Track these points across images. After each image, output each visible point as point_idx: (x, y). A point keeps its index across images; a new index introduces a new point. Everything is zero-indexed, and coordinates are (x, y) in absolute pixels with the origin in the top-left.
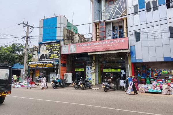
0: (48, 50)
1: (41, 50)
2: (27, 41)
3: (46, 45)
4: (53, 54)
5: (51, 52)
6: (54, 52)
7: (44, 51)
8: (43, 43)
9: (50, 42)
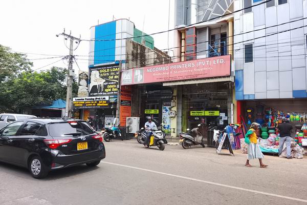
0: (103, 77)
1: (93, 78)
2: (71, 62)
3: (99, 70)
4: (110, 85)
5: (107, 81)
6: (111, 82)
7: (96, 80)
8: (95, 66)
9: (105, 64)
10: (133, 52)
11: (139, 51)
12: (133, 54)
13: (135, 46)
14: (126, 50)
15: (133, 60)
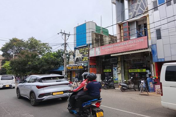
0: (81, 53)
1: (76, 54)
2: (65, 47)
3: (79, 50)
4: (85, 57)
5: (83, 55)
6: (85, 55)
7: (78, 55)
8: (77, 47)
9: (82, 46)
10: (95, 39)
11: (99, 38)
12: (96, 40)
13: (97, 35)
14: (92, 38)
15: (96, 43)
